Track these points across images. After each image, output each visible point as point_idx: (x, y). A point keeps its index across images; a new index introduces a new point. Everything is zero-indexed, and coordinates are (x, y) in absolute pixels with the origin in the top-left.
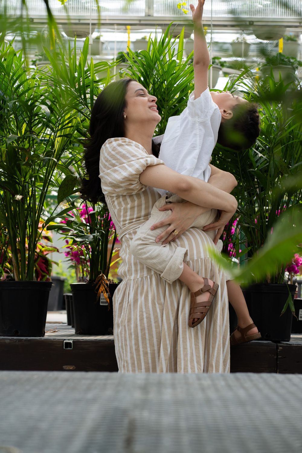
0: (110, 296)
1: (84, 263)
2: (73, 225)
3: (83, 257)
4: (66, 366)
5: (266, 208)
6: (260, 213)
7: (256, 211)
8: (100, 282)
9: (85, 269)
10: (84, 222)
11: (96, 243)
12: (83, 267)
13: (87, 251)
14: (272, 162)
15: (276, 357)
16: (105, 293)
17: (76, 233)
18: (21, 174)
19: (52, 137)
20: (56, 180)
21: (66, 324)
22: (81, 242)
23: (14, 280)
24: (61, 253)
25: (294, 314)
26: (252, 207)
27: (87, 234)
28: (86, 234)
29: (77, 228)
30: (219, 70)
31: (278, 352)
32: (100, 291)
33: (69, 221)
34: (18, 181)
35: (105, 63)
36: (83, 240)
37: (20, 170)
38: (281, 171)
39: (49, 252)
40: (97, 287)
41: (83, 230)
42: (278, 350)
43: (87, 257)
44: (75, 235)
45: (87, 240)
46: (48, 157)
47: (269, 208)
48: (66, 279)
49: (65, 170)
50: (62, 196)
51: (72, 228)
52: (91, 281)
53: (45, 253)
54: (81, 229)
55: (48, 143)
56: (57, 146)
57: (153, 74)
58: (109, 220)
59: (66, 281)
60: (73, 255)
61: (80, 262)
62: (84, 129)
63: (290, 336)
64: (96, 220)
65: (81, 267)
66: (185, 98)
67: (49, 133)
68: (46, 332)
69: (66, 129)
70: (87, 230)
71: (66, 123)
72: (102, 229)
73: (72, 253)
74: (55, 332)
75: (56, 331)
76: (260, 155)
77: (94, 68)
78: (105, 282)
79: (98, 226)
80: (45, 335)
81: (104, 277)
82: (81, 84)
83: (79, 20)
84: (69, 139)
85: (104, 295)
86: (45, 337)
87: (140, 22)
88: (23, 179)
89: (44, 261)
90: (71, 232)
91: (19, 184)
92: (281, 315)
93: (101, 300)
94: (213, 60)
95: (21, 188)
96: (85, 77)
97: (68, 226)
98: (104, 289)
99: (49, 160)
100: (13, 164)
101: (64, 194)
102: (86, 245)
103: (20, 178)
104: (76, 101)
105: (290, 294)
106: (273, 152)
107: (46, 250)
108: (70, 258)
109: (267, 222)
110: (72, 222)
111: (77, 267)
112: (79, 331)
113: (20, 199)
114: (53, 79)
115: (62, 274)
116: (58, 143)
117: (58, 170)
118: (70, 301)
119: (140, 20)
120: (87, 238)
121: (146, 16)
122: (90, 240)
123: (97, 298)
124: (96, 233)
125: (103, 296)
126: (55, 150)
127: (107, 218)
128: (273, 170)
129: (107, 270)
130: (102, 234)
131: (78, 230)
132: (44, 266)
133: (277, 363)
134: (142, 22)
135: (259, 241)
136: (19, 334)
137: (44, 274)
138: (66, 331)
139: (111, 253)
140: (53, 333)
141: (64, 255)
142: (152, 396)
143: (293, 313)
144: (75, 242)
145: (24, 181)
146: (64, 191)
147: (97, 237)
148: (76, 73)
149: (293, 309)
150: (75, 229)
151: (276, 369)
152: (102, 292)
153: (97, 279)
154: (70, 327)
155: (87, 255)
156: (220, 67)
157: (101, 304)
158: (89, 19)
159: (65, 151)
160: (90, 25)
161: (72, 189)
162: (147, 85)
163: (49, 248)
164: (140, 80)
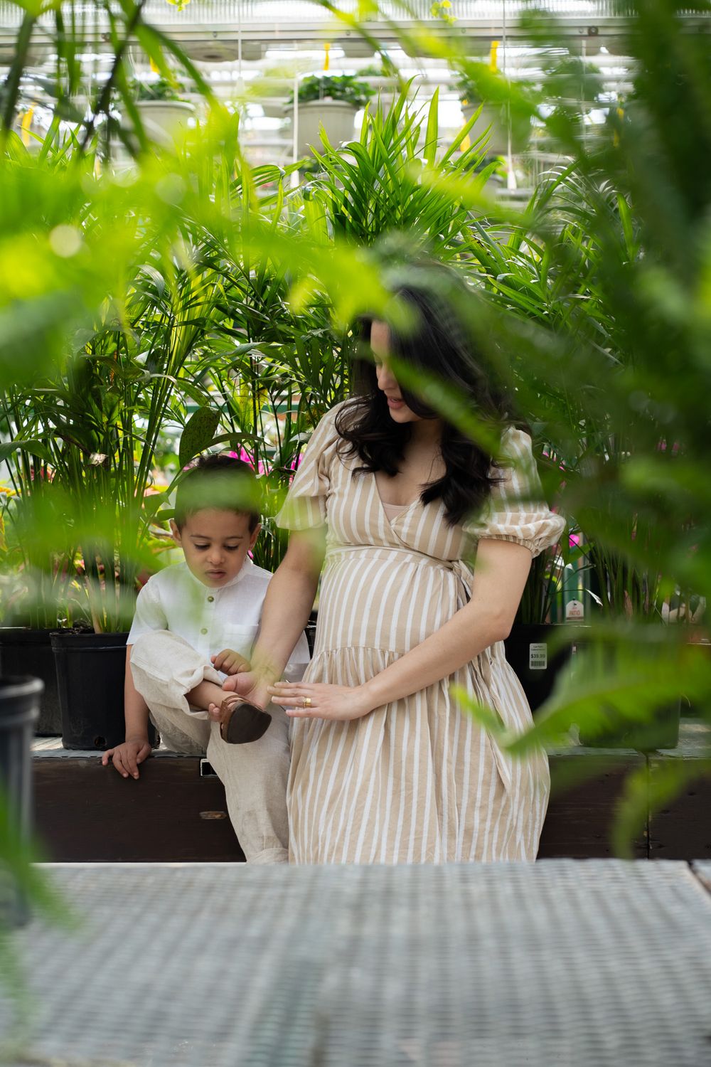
4: (206, 812)
18: (101, 408)
23: (92, 631)
34: (95, 424)
37: (99, 402)
39: (163, 549)
50: (190, 450)
53: (154, 551)
56: (175, 344)
57: (373, 191)
66: (442, 236)
69: (193, 308)
71: (193, 296)
79: (267, 505)
84: (199, 329)
88: (105, 419)
91: (97, 429)
95: (102, 437)
99: (159, 378)
100: (83, 390)
101: (192, 446)
103: (99, 417)
113: (100, 462)
116: (177, 339)
126: (172, 352)
136: (106, 744)
145: (107, 423)
146: (193, 440)
148: (211, 194)
158: (236, 32)
159: (191, 352)
160: (240, 42)
161: (209, 436)
162: (362, 213)
163: (162, 542)
164: (346, 203)
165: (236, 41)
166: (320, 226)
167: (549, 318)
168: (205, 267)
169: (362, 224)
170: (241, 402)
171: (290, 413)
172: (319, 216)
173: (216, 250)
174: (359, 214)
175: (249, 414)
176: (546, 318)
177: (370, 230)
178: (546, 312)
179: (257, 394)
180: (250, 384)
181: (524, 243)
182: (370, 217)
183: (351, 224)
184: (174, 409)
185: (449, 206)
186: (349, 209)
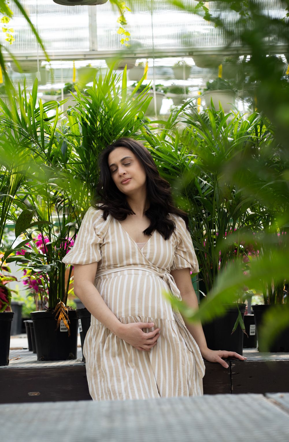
0: (69, 323)
1: (42, 291)
2: (31, 256)
3: (42, 286)
4: (31, 393)
5: (213, 231)
6: (208, 236)
7: (204, 235)
8: (59, 310)
9: (44, 297)
10: (41, 253)
11: (54, 273)
12: (42, 295)
13: (45, 280)
14: (216, 188)
15: (230, 373)
16: (65, 320)
17: (34, 264)
19: (7, 174)
20: (13, 214)
21: (28, 350)
22: (39, 272)
24: (20, 281)
25: (244, 332)
26: (200, 231)
27: (45, 264)
28: (43, 264)
29: (35, 259)
30: (163, 96)
31: (232, 369)
32: (60, 318)
33: (27, 253)
35: (54, 102)
36: (41, 271)
38: (226, 197)
39: (8, 281)
40: (57, 314)
41: (40, 261)
42: (232, 367)
43: (45, 286)
44: (33, 265)
45: (45, 270)
46: (4, 194)
47: (216, 230)
48: (24, 304)
49: (20, 204)
50: (19, 230)
51: (30, 259)
52: (50, 309)
53: (4, 283)
54: (38, 260)
55: (3, 179)
56: (12, 182)
57: (99, 112)
58: (65, 249)
59: (24, 305)
60: (32, 283)
61: (38, 290)
62: (37, 165)
63: (242, 351)
64: (52, 251)
65: (39, 294)
66: (130, 131)
67: (4, 170)
68: (10, 360)
69: (20, 166)
70: (44, 261)
71: (20, 161)
72: (58, 259)
73: (30, 281)
74: (18, 360)
75: (19, 358)
76: (205, 182)
77: (43, 107)
78: (64, 309)
79: (55, 256)
80: (9, 363)
81: (63, 304)
82: (32, 124)
83: (27, 57)
84: (23, 176)
85: (63, 321)
86: (9, 365)
87: (85, 57)
89: (3, 291)
90: (30, 263)
92: (233, 333)
93: (61, 327)
94: (157, 87)
96: (35, 117)
97: (26, 257)
98: (64, 316)
99: (6, 196)
101: (21, 228)
102: (44, 275)
104: (28, 139)
105: (240, 313)
106: (216, 179)
107: (5, 280)
108: (28, 287)
109: (215, 244)
110: (30, 253)
111: (36, 295)
112: (41, 358)
114: (5, 121)
115: (19, 299)
116: (13, 180)
117: (14, 204)
118: (31, 328)
119: (85, 55)
120: (45, 269)
121: (90, 51)
122: (48, 270)
123: (57, 325)
124: (53, 263)
125: (62, 323)
126: (11, 186)
127: (63, 248)
128: (218, 196)
129: (65, 298)
130: (59, 264)
131: (36, 261)
132: (4, 295)
133: (231, 379)
134: (87, 57)
135: (208, 264)
137: (4, 303)
138: (28, 358)
139: (69, 281)
140: (16, 360)
141: (22, 283)
142: (117, 424)
143: (243, 330)
144: (33, 273)
146: (21, 224)
147: (54, 266)
149: (243, 327)
150: (33, 261)
151: (230, 385)
152: (62, 319)
153: (56, 307)
154: (32, 352)
155: (45, 284)
156: (164, 94)
157: (61, 331)
158: (36, 56)
159: (20, 187)
160: (38, 61)
161: (29, 223)
162: (95, 121)
163: (8, 278)
164: (87, 117)
165: (36, 60)
166: (76, 128)
167: (180, 167)
168: (25, 147)
169: (95, 126)
170: (43, 210)
171: (65, 214)
172: (75, 123)
173: (29, 139)
174: (93, 121)
175: (46, 215)
176: (178, 167)
177: (98, 129)
178: (178, 164)
179: (50, 206)
180: (46, 202)
181: (167, 136)
182: (98, 123)
183: (89, 126)
184: (12, 214)
185: (132, 118)
186: (88, 120)
